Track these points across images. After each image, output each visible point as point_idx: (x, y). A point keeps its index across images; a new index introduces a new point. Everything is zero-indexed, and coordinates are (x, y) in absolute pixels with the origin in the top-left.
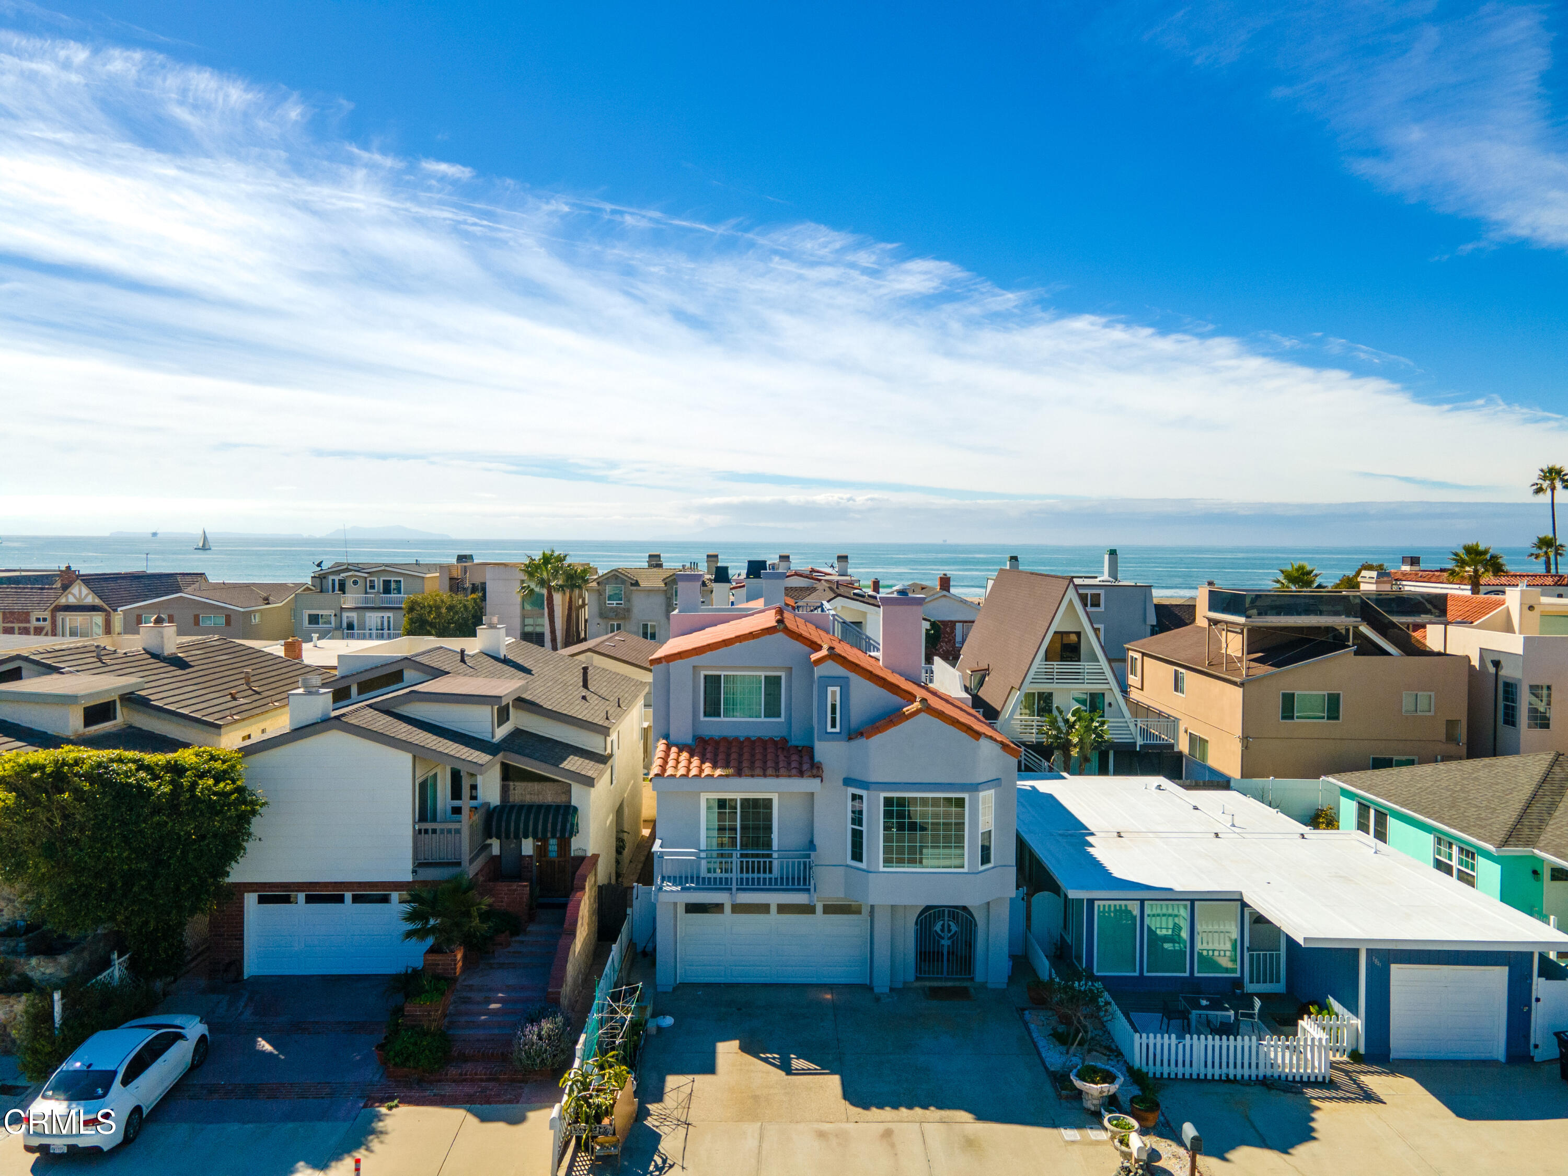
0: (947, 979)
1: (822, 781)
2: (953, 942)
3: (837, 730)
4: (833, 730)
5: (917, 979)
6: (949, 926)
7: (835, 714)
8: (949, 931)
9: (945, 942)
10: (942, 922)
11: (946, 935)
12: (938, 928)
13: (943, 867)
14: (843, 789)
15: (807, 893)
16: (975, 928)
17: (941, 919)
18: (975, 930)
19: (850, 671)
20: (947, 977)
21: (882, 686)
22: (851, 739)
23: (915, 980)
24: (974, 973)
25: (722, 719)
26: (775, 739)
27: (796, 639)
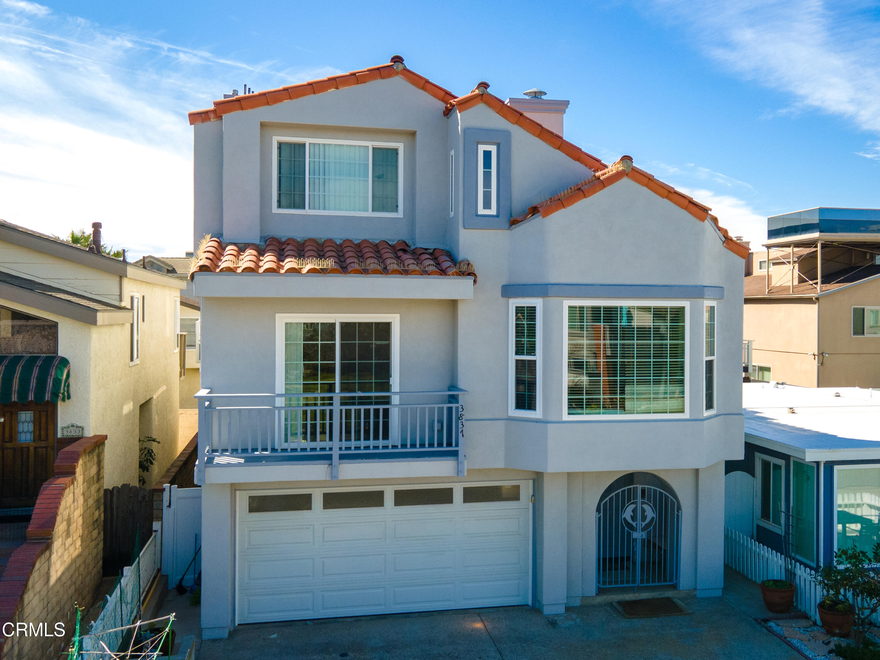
0: (640, 589)
1: (475, 281)
2: (649, 533)
3: (493, 211)
4: (487, 212)
5: (600, 591)
6: (643, 511)
7: (490, 187)
8: (644, 518)
9: (638, 535)
10: (633, 506)
11: (640, 524)
12: (627, 514)
13: (654, 411)
14: (503, 300)
15: (454, 458)
16: (678, 512)
17: (632, 501)
18: (678, 516)
19: (511, 123)
20: (642, 585)
21: (559, 148)
22: (513, 222)
23: (597, 593)
24: (676, 579)
25: (307, 212)
26: (390, 243)
27: (423, 88)
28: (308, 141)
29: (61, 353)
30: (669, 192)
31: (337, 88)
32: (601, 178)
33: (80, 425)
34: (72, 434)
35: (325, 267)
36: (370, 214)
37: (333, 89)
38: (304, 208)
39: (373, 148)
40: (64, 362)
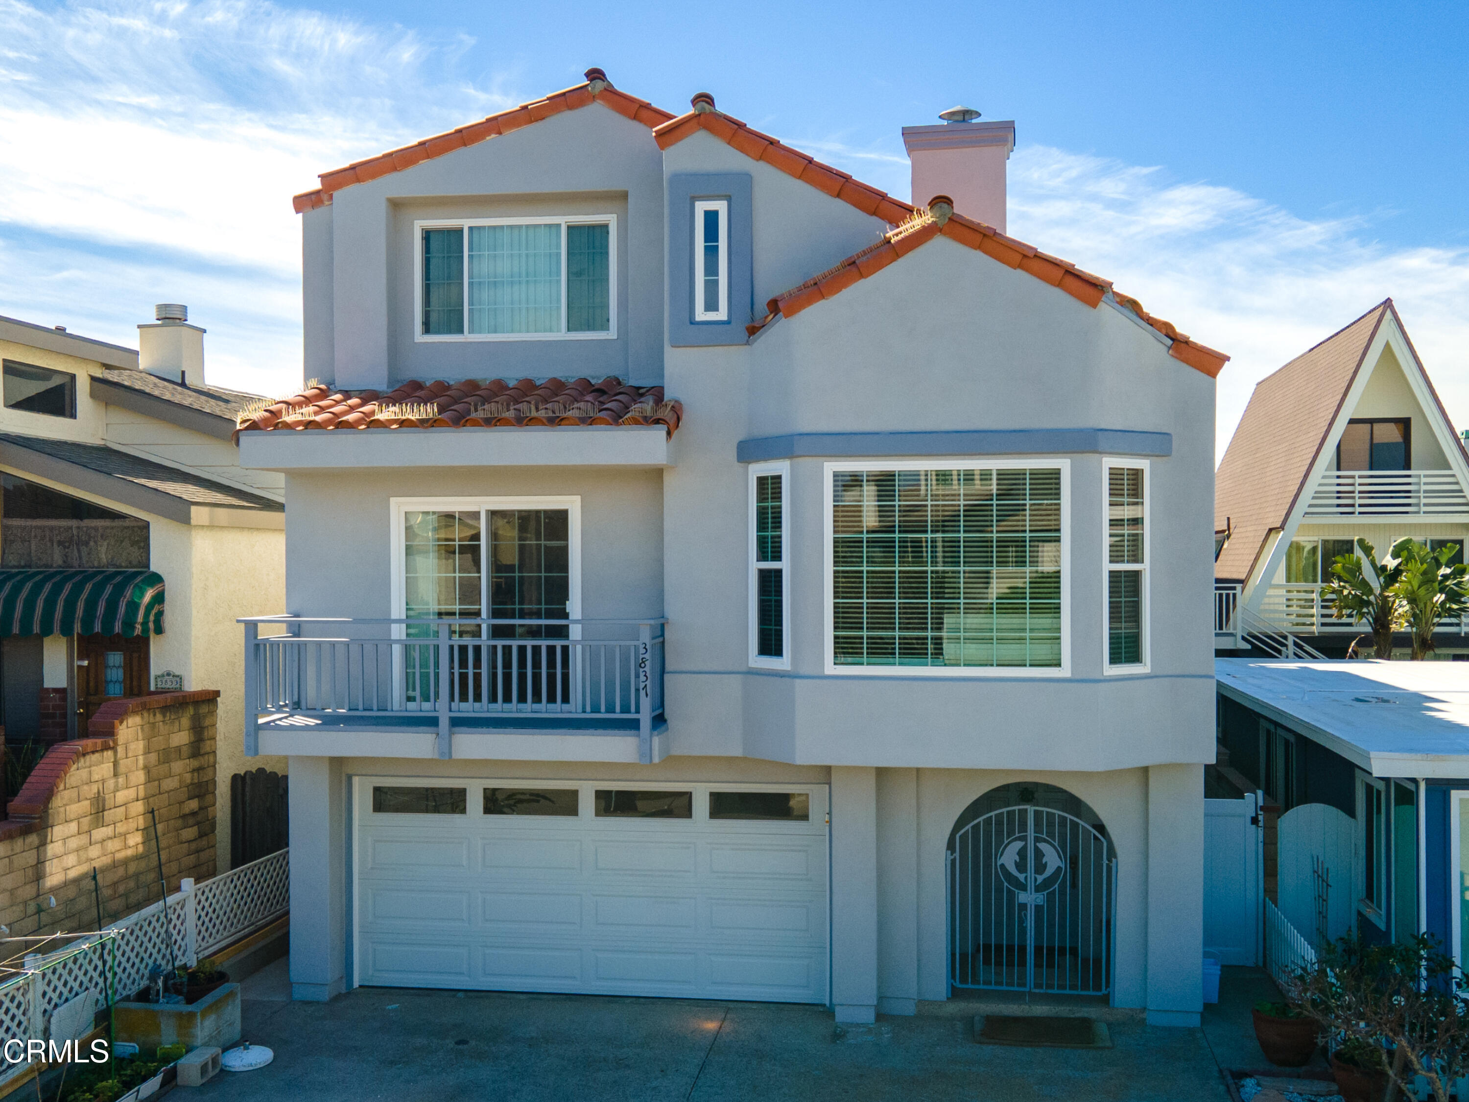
0: (1035, 998)
1: (669, 434)
2: (1050, 897)
3: (722, 315)
4: (712, 316)
5: (955, 994)
6: (1039, 854)
7: (716, 273)
8: (1040, 868)
9: (1029, 898)
10: (1019, 845)
11: (1033, 878)
12: (1009, 858)
13: (999, 662)
14: (738, 467)
15: (633, 732)
16: (1110, 860)
17: (1017, 835)
18: (1109, 869)
19: (753, 158)
20: (1037, 991)
21: (838, 196)
22: (753, 331)
23: (950, 996)
24: (1107, 986)
25: (467, 337)
26: (593, 382)
27: (635, 117)
28: (466, 223)
29: (155, 566)
30: (1025, 256)
31: (500, 133)
32: (892, 241)
33: (177, 674)
34: (168, 686)
35: (424, 417)
36: (562, 334)
37: (493, 136)
38: (461, 331)
39: (569, 227)
40: (156, 579)
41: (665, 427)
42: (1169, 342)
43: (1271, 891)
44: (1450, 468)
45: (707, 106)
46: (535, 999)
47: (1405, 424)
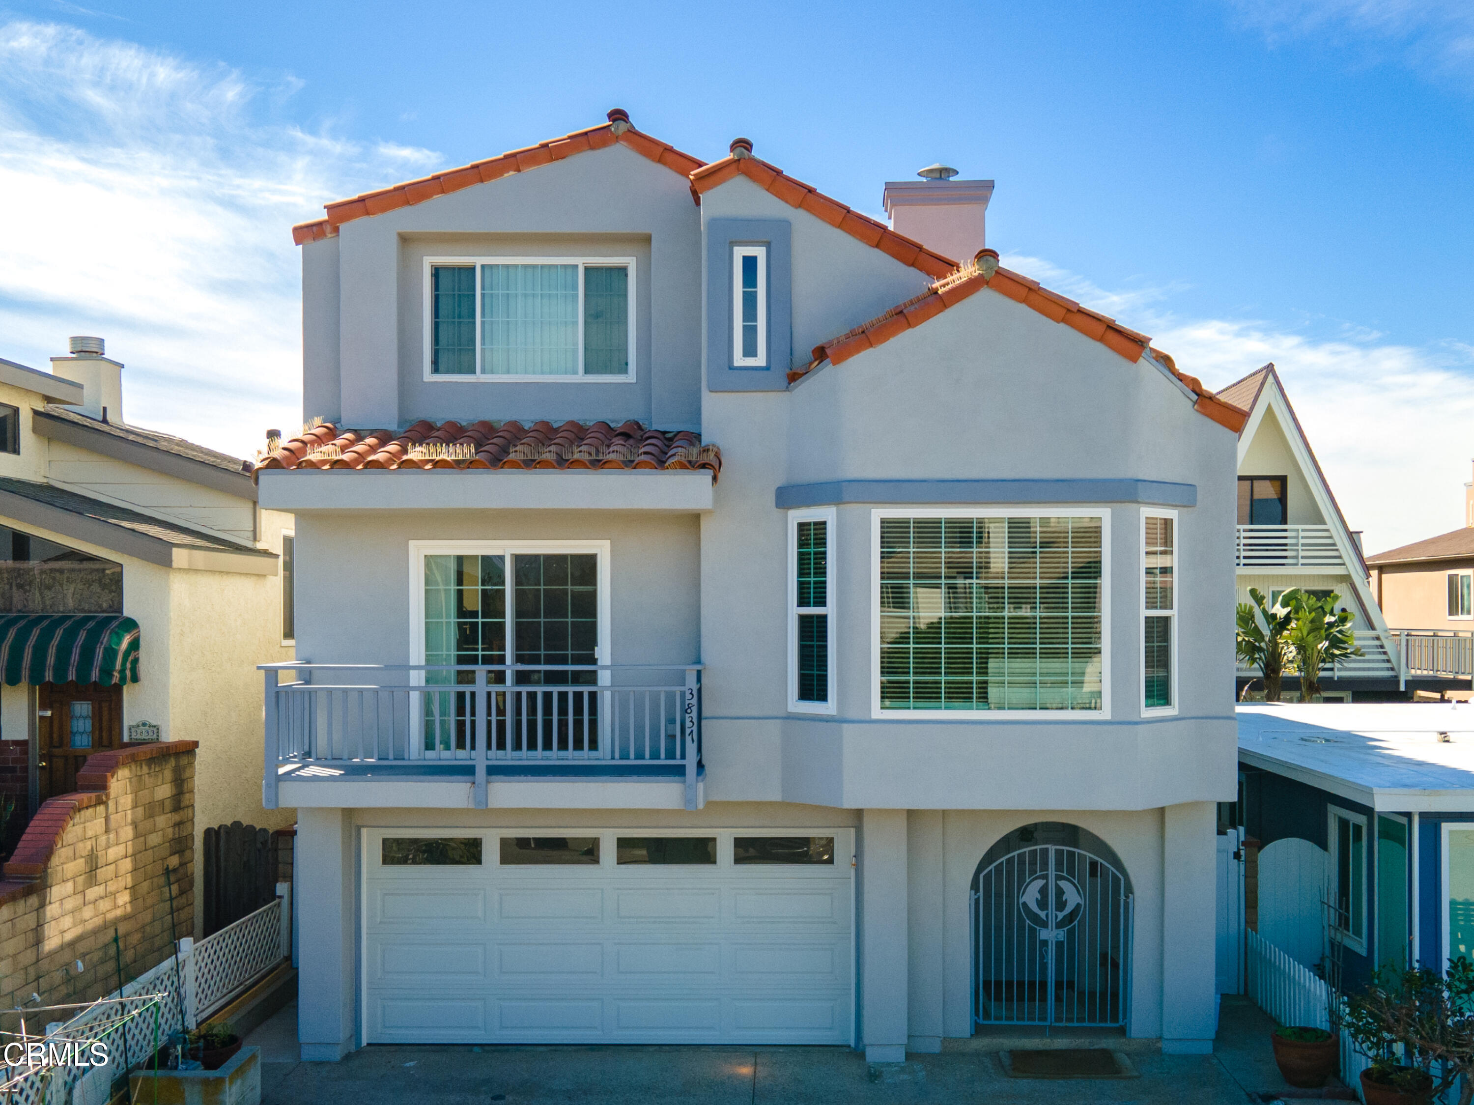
0: (1056, 1032)
1: (715, 478)
2: (1071, 933)
3: (760, 360)
4: (750, 362)
5: (979, 1030)
6: (1060, 892)
7: (755, 319)
8: (1061, 905)
9: (1050, 935)
10: (1040, 883)
11: (1053, 915)
12: (1030, 896)
13: (1043, 706)
14: (777, 513)
15: (677, 778)
16: (1127, 897)
17: (1038, 874)
18: (1126, 904)
19: (792, 206)
20: (1057, 1024)
21: (877, 246)
22: (793, 377)
23: (973, 1032)
24: (1124, 1017)
25: (479, 377)
26: (612, 425)
27: (660, 160)
28: (478, 261)
29: (127, 611)
30: (1068, 310)
31: (519, 171)
32: (940, 292)
33: (154, 723)
34: (143, 737)
35: (460, 457)
36: (579, 377)
37: (511, 173)
38: (473, 371)
39: (586, 269)
41: (711, 472)
42: (1195, 397)
43: (1251, 921)
44: (1325, 523)
45: (745, 152)
46: (556, 1051)
47: (1281, 481)
